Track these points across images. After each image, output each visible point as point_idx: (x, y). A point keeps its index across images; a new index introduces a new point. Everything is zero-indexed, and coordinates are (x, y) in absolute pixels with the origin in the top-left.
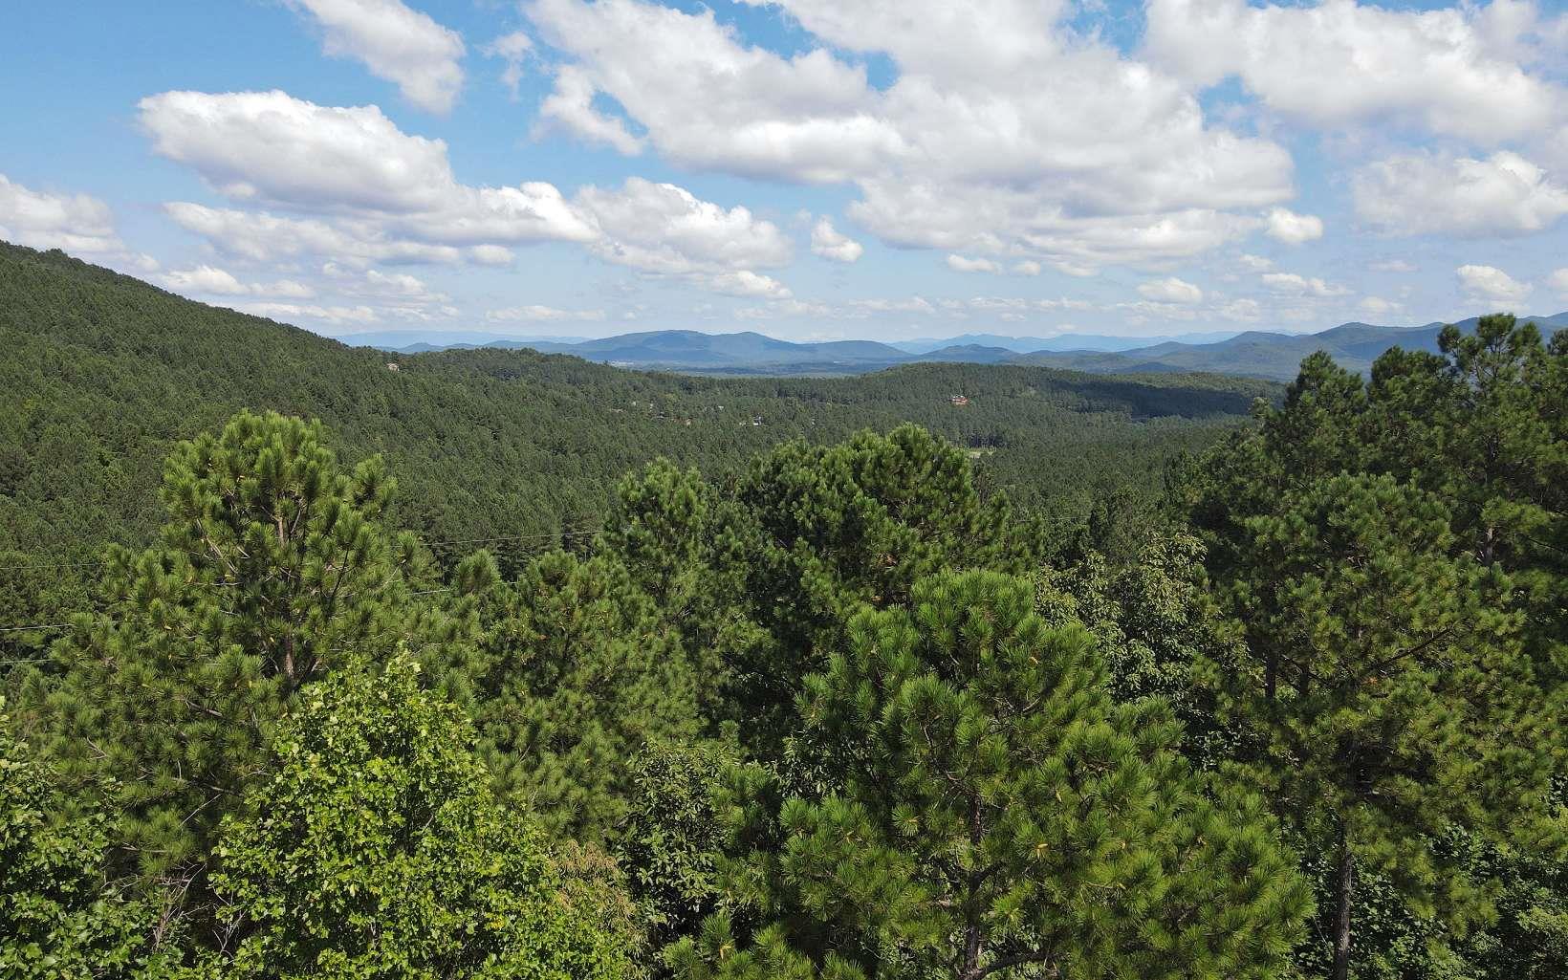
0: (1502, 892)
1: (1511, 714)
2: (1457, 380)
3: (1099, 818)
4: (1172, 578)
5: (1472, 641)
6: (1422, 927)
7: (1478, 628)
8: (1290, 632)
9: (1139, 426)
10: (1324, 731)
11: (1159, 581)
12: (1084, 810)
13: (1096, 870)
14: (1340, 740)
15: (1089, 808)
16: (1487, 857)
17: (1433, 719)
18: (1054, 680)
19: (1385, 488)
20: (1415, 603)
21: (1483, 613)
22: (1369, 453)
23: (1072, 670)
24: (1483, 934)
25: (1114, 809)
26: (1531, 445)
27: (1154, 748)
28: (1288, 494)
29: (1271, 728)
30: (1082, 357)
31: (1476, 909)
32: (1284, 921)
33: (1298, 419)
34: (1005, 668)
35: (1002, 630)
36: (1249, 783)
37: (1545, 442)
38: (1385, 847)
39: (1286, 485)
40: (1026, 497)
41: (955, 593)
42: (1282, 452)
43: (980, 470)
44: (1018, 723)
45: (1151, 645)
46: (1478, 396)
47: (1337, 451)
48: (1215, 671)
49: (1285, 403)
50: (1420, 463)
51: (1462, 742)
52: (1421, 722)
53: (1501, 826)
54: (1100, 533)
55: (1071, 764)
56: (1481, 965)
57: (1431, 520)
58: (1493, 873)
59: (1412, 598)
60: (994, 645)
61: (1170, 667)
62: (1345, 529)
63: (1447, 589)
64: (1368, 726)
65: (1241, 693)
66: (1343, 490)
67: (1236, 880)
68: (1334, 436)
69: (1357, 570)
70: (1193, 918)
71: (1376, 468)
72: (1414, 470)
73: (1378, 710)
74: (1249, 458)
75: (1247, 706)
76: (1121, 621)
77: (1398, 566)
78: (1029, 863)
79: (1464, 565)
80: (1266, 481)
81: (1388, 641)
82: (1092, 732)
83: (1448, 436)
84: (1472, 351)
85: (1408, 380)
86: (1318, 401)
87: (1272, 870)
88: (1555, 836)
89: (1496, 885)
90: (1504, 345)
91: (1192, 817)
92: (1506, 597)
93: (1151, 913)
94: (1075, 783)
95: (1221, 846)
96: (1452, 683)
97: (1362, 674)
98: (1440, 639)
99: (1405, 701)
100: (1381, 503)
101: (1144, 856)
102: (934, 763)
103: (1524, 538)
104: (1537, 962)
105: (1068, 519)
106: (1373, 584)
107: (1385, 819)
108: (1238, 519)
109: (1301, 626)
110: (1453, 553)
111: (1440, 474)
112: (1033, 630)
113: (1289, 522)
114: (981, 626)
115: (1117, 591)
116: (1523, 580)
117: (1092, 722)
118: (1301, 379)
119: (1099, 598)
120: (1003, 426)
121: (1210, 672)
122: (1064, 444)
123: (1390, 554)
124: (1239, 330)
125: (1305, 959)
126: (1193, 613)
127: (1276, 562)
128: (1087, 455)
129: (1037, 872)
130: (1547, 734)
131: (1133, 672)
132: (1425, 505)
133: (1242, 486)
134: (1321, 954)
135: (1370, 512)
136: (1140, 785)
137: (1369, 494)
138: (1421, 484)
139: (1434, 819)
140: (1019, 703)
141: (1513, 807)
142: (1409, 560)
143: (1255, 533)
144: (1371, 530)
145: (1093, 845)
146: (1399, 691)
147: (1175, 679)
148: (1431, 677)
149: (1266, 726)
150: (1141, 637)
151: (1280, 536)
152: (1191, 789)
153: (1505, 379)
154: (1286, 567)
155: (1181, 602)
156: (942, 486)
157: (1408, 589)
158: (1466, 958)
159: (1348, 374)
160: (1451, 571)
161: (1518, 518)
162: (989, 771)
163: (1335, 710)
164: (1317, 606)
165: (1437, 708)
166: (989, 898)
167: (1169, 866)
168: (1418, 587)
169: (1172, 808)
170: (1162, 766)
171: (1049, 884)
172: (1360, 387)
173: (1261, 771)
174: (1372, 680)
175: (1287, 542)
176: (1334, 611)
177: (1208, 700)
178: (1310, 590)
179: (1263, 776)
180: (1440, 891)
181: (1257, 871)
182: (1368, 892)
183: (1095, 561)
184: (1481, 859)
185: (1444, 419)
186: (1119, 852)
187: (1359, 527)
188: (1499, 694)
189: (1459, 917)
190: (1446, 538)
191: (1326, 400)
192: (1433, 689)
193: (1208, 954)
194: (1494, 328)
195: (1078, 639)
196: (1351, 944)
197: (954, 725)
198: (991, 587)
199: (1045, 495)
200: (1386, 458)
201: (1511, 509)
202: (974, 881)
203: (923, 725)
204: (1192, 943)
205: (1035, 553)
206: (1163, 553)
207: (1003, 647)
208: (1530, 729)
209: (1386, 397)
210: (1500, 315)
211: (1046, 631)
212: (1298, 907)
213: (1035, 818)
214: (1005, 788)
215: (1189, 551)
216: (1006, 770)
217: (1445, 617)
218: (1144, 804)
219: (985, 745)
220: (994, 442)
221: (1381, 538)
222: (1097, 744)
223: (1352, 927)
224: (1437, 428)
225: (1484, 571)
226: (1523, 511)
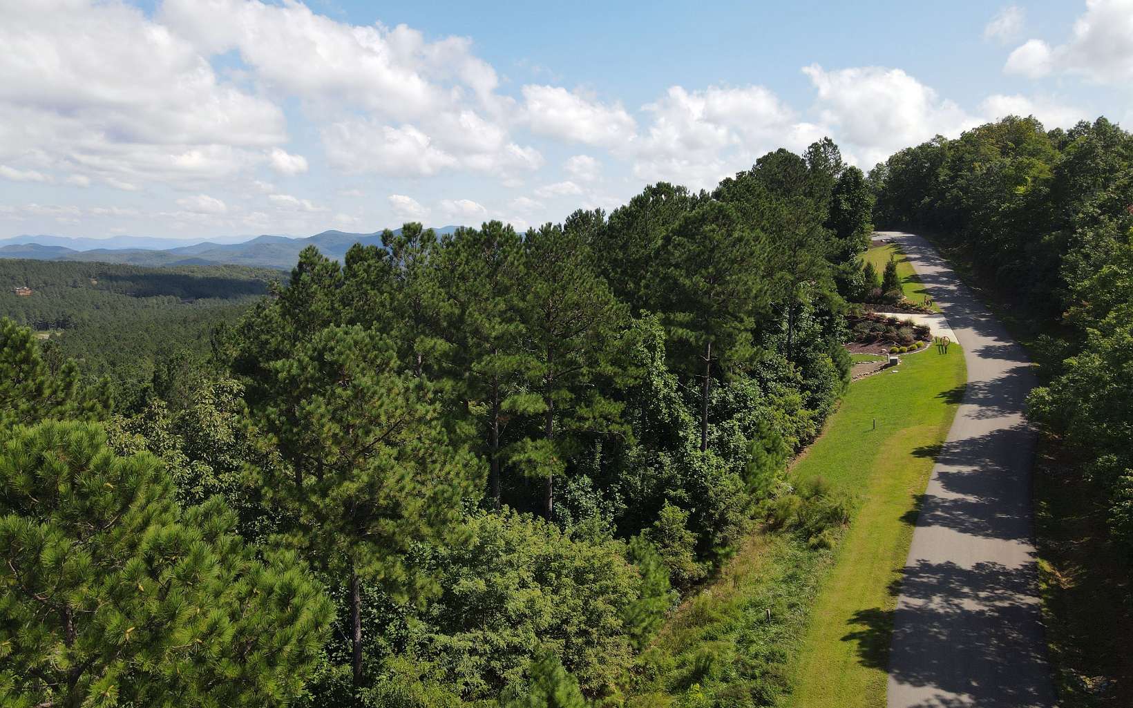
0: (443, 575)
1: (438, 466)
2: (394, 264)
3: (175, 596)
4: (221, 411)
5: (414, 425)
6: (403, 612)
7: (417, 416)
8: (308, 437)
9: (188, 306)
10: (334, 500)
11: (211, 414)
12: (163, 594)
13: (177, 635)
14: (344, 504)
15: (168, 589)
16: (434, 558)
17: (397, 477)
18: (129, 497)
19: (357, 333)
20: (381, 406)
21: (418, 406)
22: (347, 313)
23: (143, 487)
24: (436, 604)
25: (188, 585)
26: (437, 303)
27: (217, 534)
28: (299, 345)
29: (300, 506)
30: (135, 254)
31: (431, 590)
32: (317, 628)
33: (301, 293)
34: (84, 496)
35: (78, 466)
36: (289, 546)
37: (444, 301)
38: (377, 565)
39: (296, 338)
40: (95, 367)
41: (29, 444)
42: (293, 316)
43: (49, 348)
44: (99, 539)
45: (209, 463)
46: (408, 274)
47: (328, 313)
48: (258, 473)
49: (291, 282)
50: (379, 318)
51: (414, 488)
52: (390, 481)
53: (439, 535)
54: (161, 388)
55: (149, 560)
56: (436, 624)
57: (386, 351)
58: (438, 565)
59: (379, 403)
60: (71, 479)
61: (225, 476)
62: (335, 362)
63: (398, 395)
64: (360, 490)
65: (278, 485)
66: (332, 337)
67: (282, 610)
68: (325, 303)
69: (345, 390)
70: (255, 647)
71: (352, 322)
72: (375, 322)
73: (365, 478)
74: (270, 321)
75: (283, 494)
76: (184, 449)
77: (369, 383)
78: (120, 647)
79: (406, 379)
80: (283, 336)
81: (367, 433)
82: (165, 532)
83: (392, 299)
84: (401, 245)
85: (366, 264)
86: (313, 280)
87: (306, 596)
88: (467, 534)
89: (440, 572)
90: (418, 242)
91: (248, 577)
92: (430, 395)
93: (223, 654)
94: (154, 574)
95: (270, 591)
96: (406, 453)
97: (355, 457)
98: (397, 428)
99: (381, 469)
100: (356, 343)
101: (214, 614)
102: (22, 589)
103: (438, 361)
104: (465, 612)
105: (135, 381)
106: (356, 396)
107: (376, 548)
108: (266, 365)
109: (313, 432)
110: (399, 372)
111: (389, 324)
112: (106, 462)
113: (299, 360)
114: (56, 465)
115: (179, 428)
116: (439, 385)
117: (164, 525)
118: (300, 265)
119: (164, 434)
120: (69, 312)
121: (254, 474)
122: (126, 323)
123: (364, 376)
124: (256, 234)
125: (336, 657)
126: (239, 434)
127: (293, 390)
128: (147, 330)
129: (128, 652)
130: (457, 474)
131: (198, 485)
132: (381, 342)
133: (267, 342)
134: (346, 649)
135: (350, 349)
136: (207, 562)
137: (349, 339)
138: (379, 330)
139: (403, 541)
140: (100, 523)
141: (444, 522)
142: (375, 379)
143: (277, 372)
144: (351, 362)
145: (173, 617)
146: (377, 463)
147: (229, 485)
148: (395, 452)
149: (297, 504)
150: (200, 458)
151: (294, 371)
152: (246, 558)
153: (420, 263)
154: (300, 393)
155: (229, 428)
156: (10, 360)
157: (376, 397)
158: (428, 623)
159: (331, 261)
160: (399, 383)
161: (433, 348)
162: (75, 583)
163: (340, 484)
164: (322, 416)
165: (399, 470)
166: (86, 686)
167: (234, 617)
168: (382, 394)
169: (233, 573)
170: (223, 546)
171: (139, 658)
172: (338, 270)
173: (296, 536)
174: (361, 460)
175: (299, 376)
176: (333, 419)
177: (256, 494)
178: (317, 407)
179: (298, 539)
180: (410, 585)
181: (296, 601)
182: (370, 600)
183: (159, 406)
184: (430, 559)
185: (388, 289)
186: (195, 616)
187: (344, 360)
188: (431, 455)
189: (422, 598)
190: (395, 363)
191: (318, 279)
192: (396, 459)
193: (268, 669)
194: (411, 231)
195: (146, 462)
196: (363, 637)
197: (39, 552)
198: (64, 433)
199: (113, 364)
200: (358, 316)
201: (429, 342)
202: (72, 678)
203: (8, 559)
204: (255, 664)
205: (106, 406)
206: (213, 394)
207: (80, 479)
208: (449, 473)
209: (355, 276)
210: (414, 223)
211: (118, 462)
212: (325, 616)
213: (122, 610)
214: (92, 594)
215: (232, 390)
216: (91, 579)
217: (399, 412)
218: (211, 576)
219: (71, 562)
220: (63, 324)
221: (358, 366)
222: (169, 539)
223: (362, 625)
224: (385, 294)
225: (417, 380)
226: (435, 343)
